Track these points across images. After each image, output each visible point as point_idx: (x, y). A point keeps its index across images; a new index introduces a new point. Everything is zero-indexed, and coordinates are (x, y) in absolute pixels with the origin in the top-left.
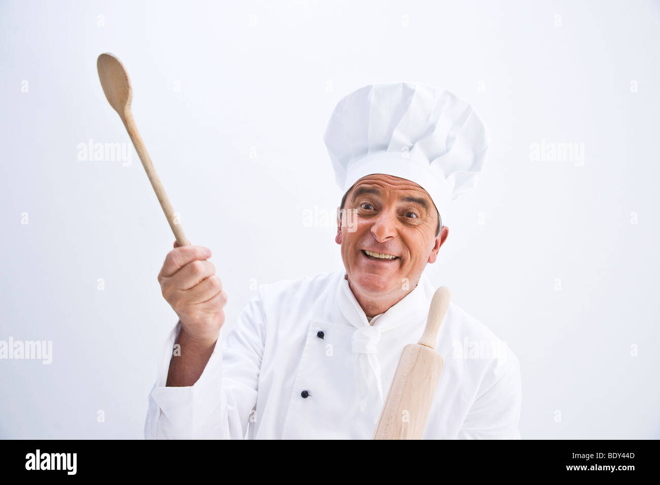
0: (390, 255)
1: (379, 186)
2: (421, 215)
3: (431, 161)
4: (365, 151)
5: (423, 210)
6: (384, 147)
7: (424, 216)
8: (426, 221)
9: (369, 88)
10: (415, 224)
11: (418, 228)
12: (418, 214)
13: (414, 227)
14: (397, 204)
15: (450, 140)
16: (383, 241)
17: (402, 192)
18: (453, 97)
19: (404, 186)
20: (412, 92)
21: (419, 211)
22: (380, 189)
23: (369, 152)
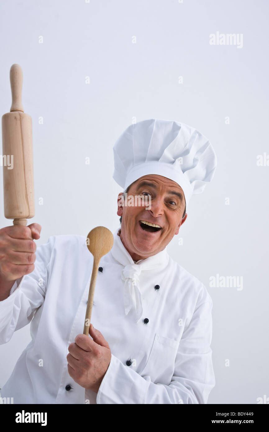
0: (158, 225)
1: (155, 182)
2: (178, 204)
3: (184, 171)
4: (144, 160)
5: (179, 200)
6: (157, 159)
7: (179, 204)
8: (180, 207)
9: (152, 121)
10: (174, 208)
11: (175, 211)
12: (176, 203)
13: (174, 210)
14: (165, 195)
15: (195, 160)
16: (156, 216)
17: (169, 188)
18: (200, 135)
19: (171, 185)
20: (179, 128)
21: (177, 200)
22: (156, 184)
23: (146, 160)
